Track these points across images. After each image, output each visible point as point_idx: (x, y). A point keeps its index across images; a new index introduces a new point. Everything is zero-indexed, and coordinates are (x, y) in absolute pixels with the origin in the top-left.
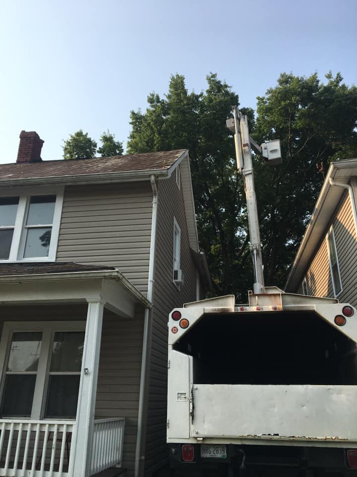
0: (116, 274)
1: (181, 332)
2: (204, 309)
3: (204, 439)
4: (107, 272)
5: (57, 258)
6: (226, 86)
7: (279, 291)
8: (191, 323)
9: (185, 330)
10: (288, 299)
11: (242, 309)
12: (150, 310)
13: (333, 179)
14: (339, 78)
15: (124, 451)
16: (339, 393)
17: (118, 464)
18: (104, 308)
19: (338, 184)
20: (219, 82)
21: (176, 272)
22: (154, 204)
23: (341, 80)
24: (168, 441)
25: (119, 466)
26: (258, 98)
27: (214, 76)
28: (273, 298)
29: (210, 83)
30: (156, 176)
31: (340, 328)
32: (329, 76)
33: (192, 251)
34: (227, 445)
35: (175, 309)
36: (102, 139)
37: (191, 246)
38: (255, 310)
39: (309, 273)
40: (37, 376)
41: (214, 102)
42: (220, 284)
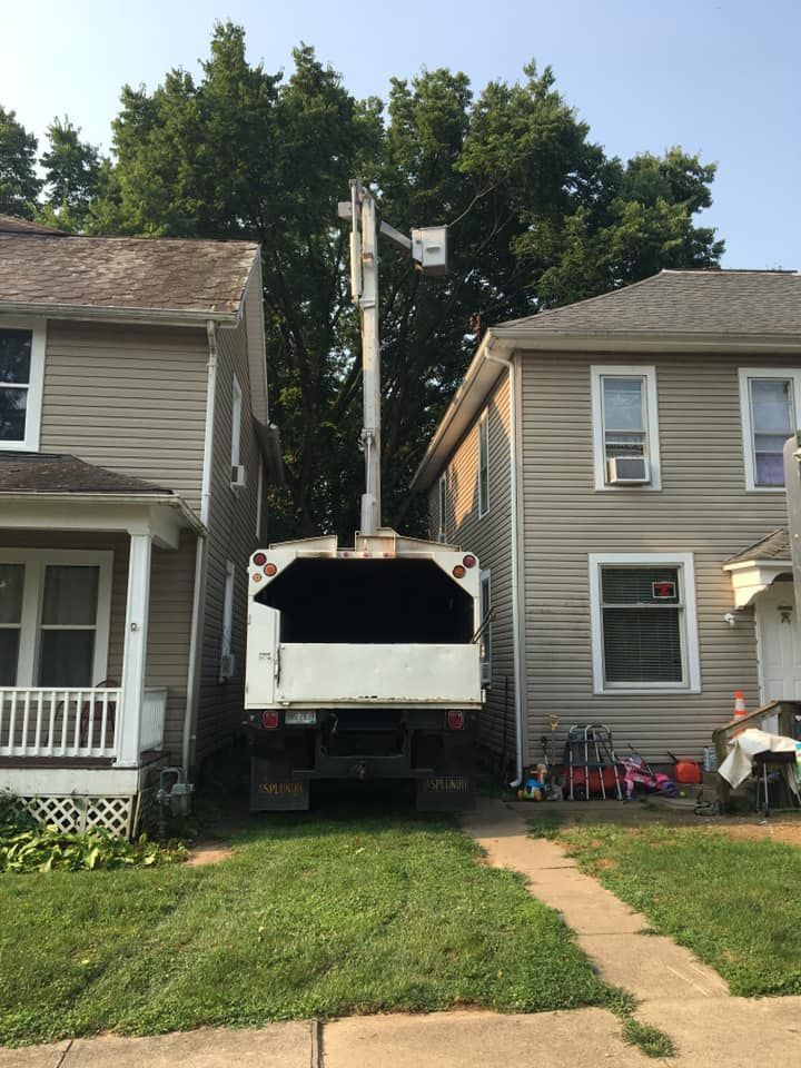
0: (175, 500)
1: (266, 580)
2: (297, 553)
3: (291, 703)
4: (163, 497)
5: (41, 445)
6: (331, 74)
7: (393, 534)
8: (279, 570)
9: (271, 578)
10: (403, 543)
11: (346, 555)
12: (204, 538)
13: (490, 348)
14: (548, 79)
15: (166, 731)
16: (448, 651)
17: (159, 745)
18: (153, 545)
19: (495, 358)
20: (317, 66)
21: (235, 469)
22: (210, 368)
23: (551, 82)
24: (246, 707)
25: (160, 749)
26: (394, 81)
27: (308, 51)
28: (385, 541)
29: (298, 64)
30: (217, 323)
31: (459, 581)
32: (530, 71)
33: (255, 423)
34: (317, 710)
35: (258, 551)
36: (49, 132)
37: (254, 414)
38: (362, 557)
39: (450, 467)
40: (22, 631)
41: (306, 112)
42: (295, 465)
